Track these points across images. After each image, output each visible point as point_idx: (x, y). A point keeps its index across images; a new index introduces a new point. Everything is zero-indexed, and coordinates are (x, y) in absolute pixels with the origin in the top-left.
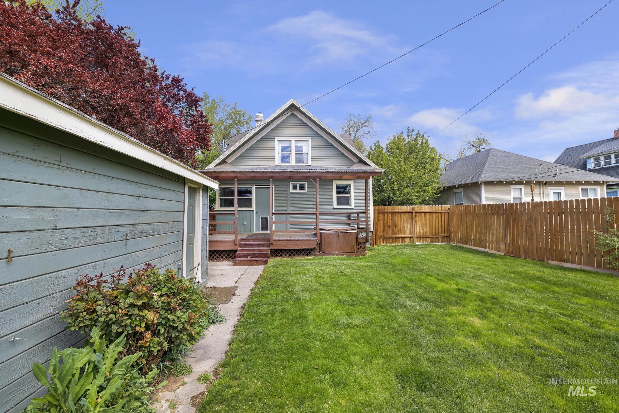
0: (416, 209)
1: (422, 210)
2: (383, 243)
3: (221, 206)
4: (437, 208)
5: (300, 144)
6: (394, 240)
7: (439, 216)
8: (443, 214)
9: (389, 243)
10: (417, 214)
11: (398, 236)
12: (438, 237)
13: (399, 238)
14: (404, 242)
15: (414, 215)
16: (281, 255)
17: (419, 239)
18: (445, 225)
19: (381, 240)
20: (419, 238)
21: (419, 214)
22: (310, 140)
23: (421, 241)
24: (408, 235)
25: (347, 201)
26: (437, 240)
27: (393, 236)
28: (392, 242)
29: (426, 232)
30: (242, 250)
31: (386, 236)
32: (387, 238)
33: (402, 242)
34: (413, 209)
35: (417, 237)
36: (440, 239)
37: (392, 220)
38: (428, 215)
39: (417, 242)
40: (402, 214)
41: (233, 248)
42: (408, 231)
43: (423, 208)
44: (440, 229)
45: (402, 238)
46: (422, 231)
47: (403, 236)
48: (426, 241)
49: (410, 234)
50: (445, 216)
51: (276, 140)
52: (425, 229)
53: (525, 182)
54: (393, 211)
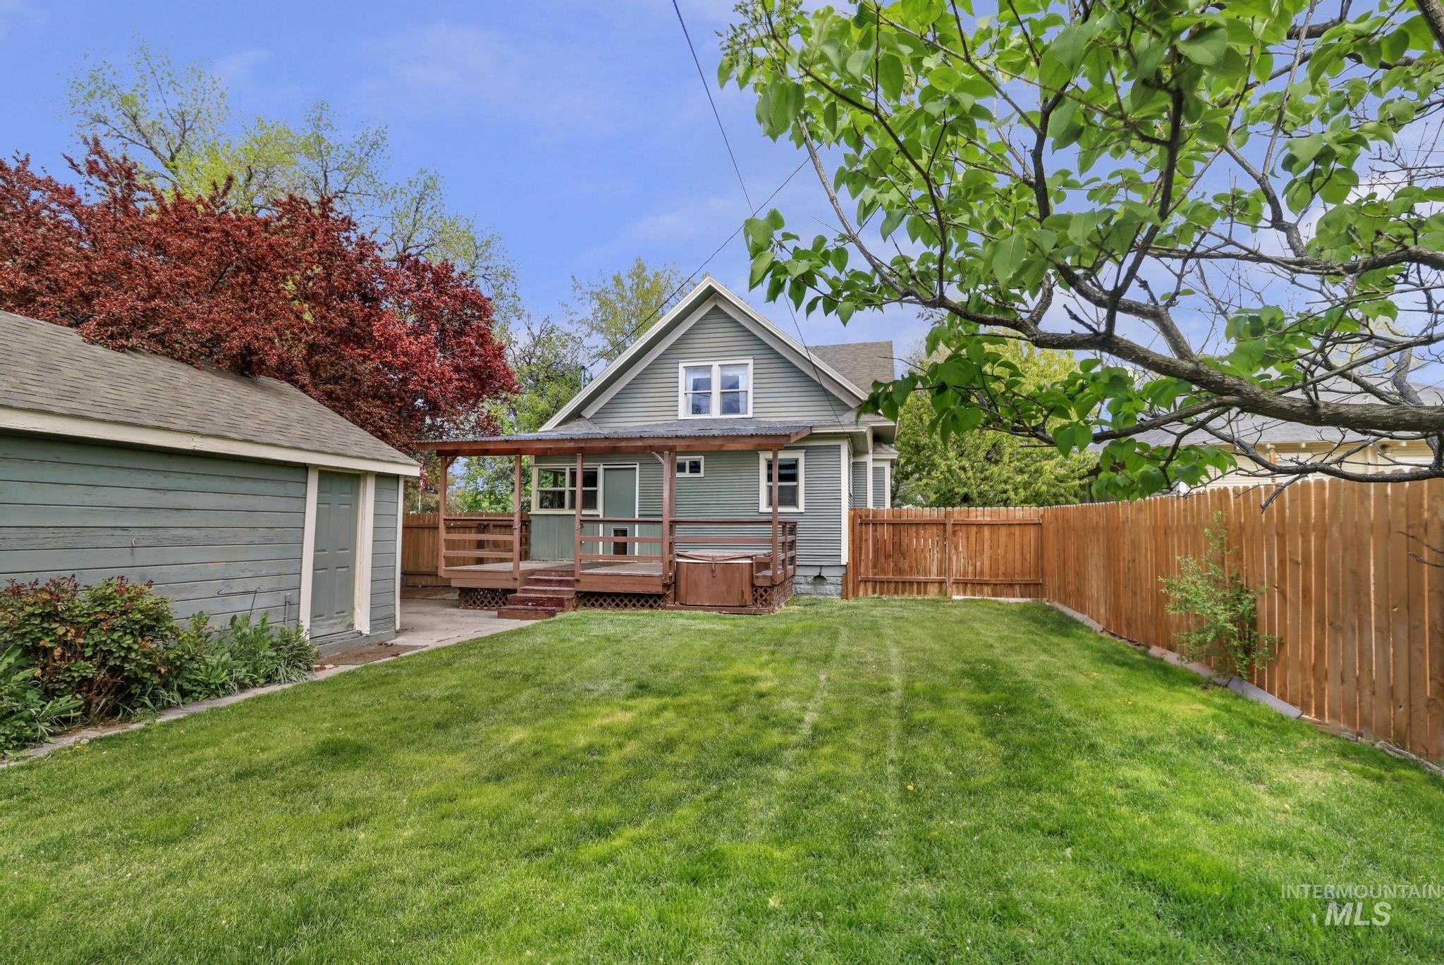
0: (956, 516)
1: (972, 519)
2: (874, 592)
3: (541, 507)
4: (1011, 514)
5: (730, 373)
6: (900, 586)
7: (1017, 533)
8: (1027, 528)
9: (888, 592)
10: (958, 528)
11: (908, 578)
12: (1011, 585)
13: (911, 583)
14: (925, 593)
15: (949, 529)
16: (601, 605)
17: (961, 587)
18: (1031, 556)
19: (870, 585)
20: (963, 584)
21: (964, 528)
22: (751, 362)
23: (968, 591)
24: (934, 577)
25: (789, 497)
26: (1009, 590)
27: (898, 578)
28: (896, 592)
29: (982, 572)
30: (526, 591)
31: (882, 577)
32: (882, 582)
33: (919, 593)
34: (947, 515)
35: (957, 582)
36: (1017, 588)
37: (896, 539)
38: (986, 531)
39: (958, 594)
40: (921, 528)
41: (510, 585)
42: (934, 569)
43: (973, 514)
44: (1018, 565)
45: (919, 583)
46: (970, 569)
47: (922, 578)
48: (981, 592)
49: (939, 573)
50: (1032, 532)
51: (681, 366)
52: (978, 564)
53: (1304, 446)
54: (897, 520)
